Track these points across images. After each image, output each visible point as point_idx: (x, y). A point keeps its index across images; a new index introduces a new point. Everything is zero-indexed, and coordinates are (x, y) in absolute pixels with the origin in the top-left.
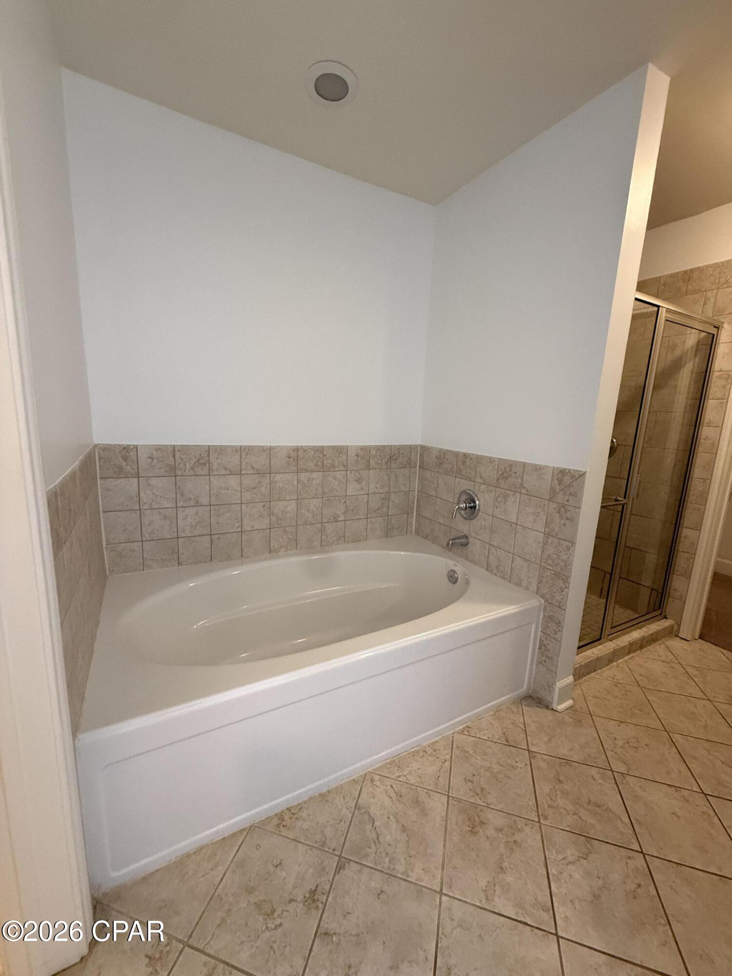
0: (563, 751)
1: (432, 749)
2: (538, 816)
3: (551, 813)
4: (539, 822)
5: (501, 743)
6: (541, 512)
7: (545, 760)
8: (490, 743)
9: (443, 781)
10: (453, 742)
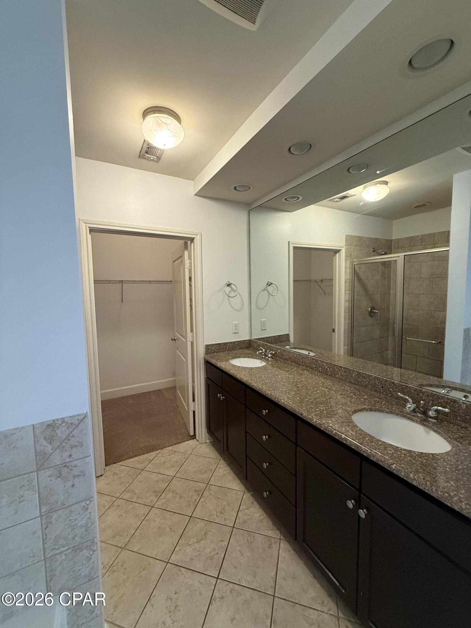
6: (28, 492)
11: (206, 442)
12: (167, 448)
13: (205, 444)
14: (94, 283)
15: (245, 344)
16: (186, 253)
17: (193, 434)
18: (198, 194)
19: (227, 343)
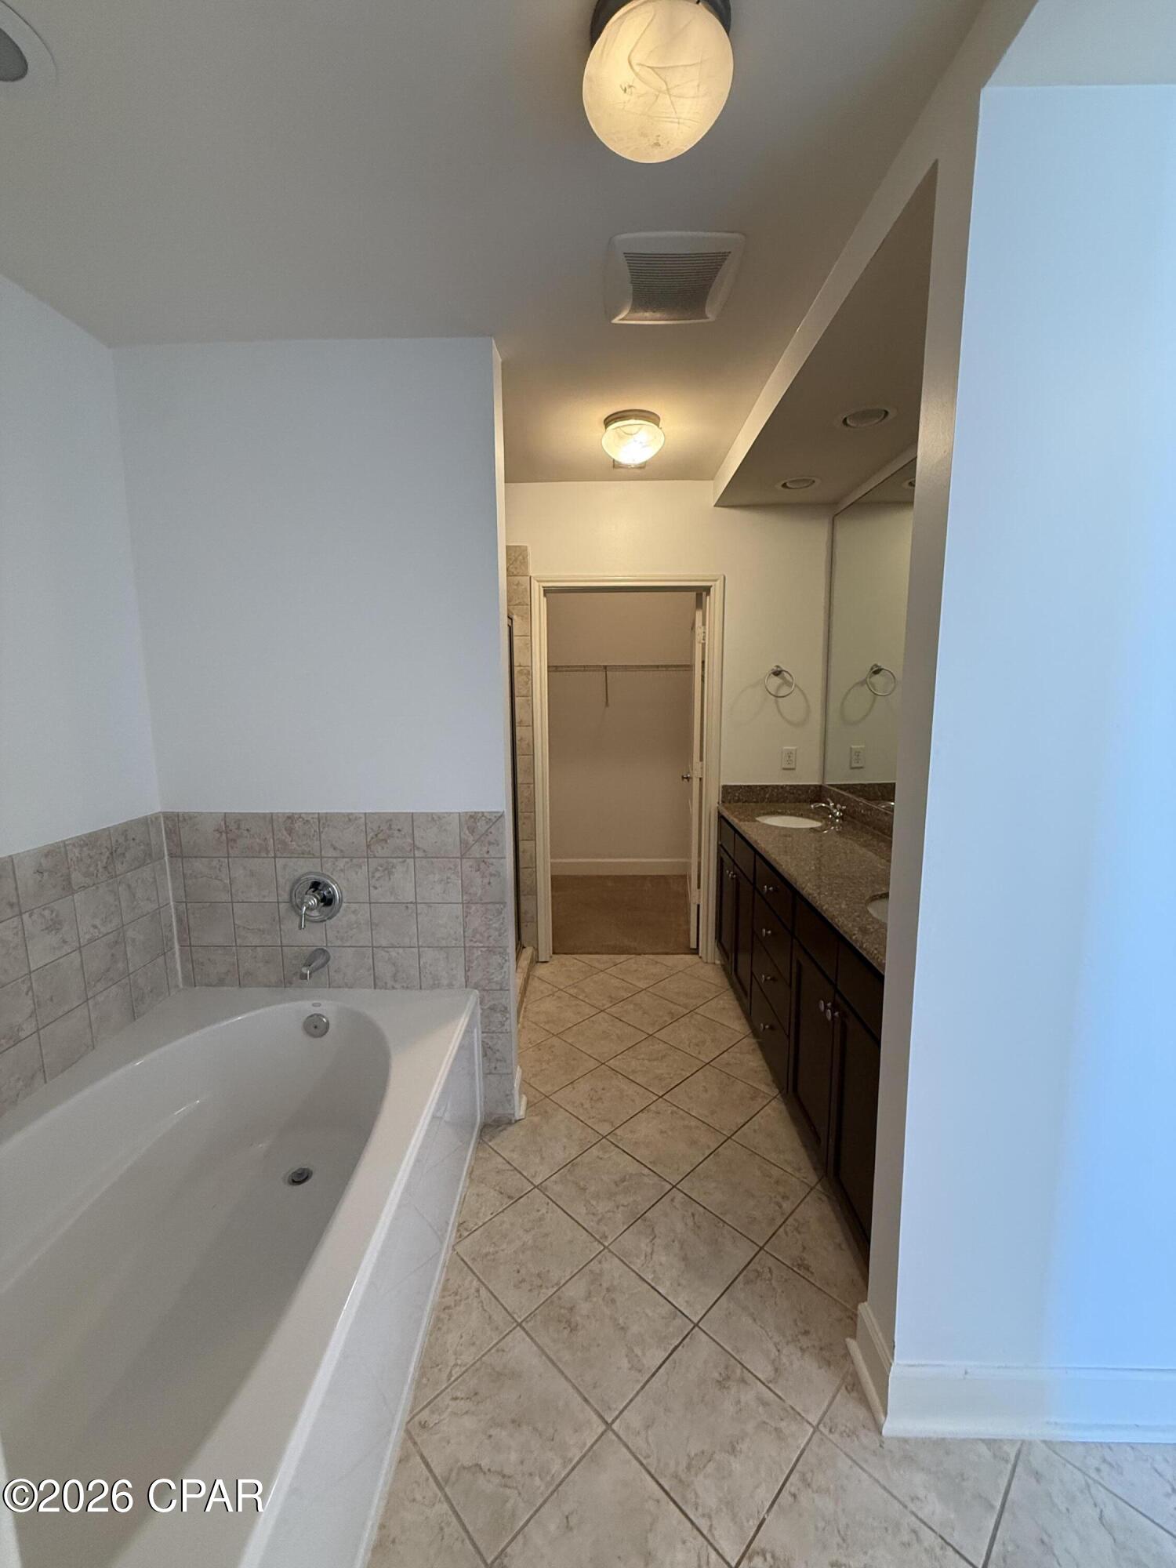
0: (561, 1157)
1: (450, 1295)
2: (599, 1242)
3: (605, 1228)
4: (605, 1247)
5: (508, 1207)
6: (453, 876)
7: (556, 1182)
8: (498, 1217)
9: (499, 1317)
10: (462, 1260)
11: (714, 963)
12: (646, 956)
13: (712, 966)
14: (548, 671)
15: (807, 792)
16: (699, 614)
17: (695, 947)
18: (721, 503)
19: (767, 786)
